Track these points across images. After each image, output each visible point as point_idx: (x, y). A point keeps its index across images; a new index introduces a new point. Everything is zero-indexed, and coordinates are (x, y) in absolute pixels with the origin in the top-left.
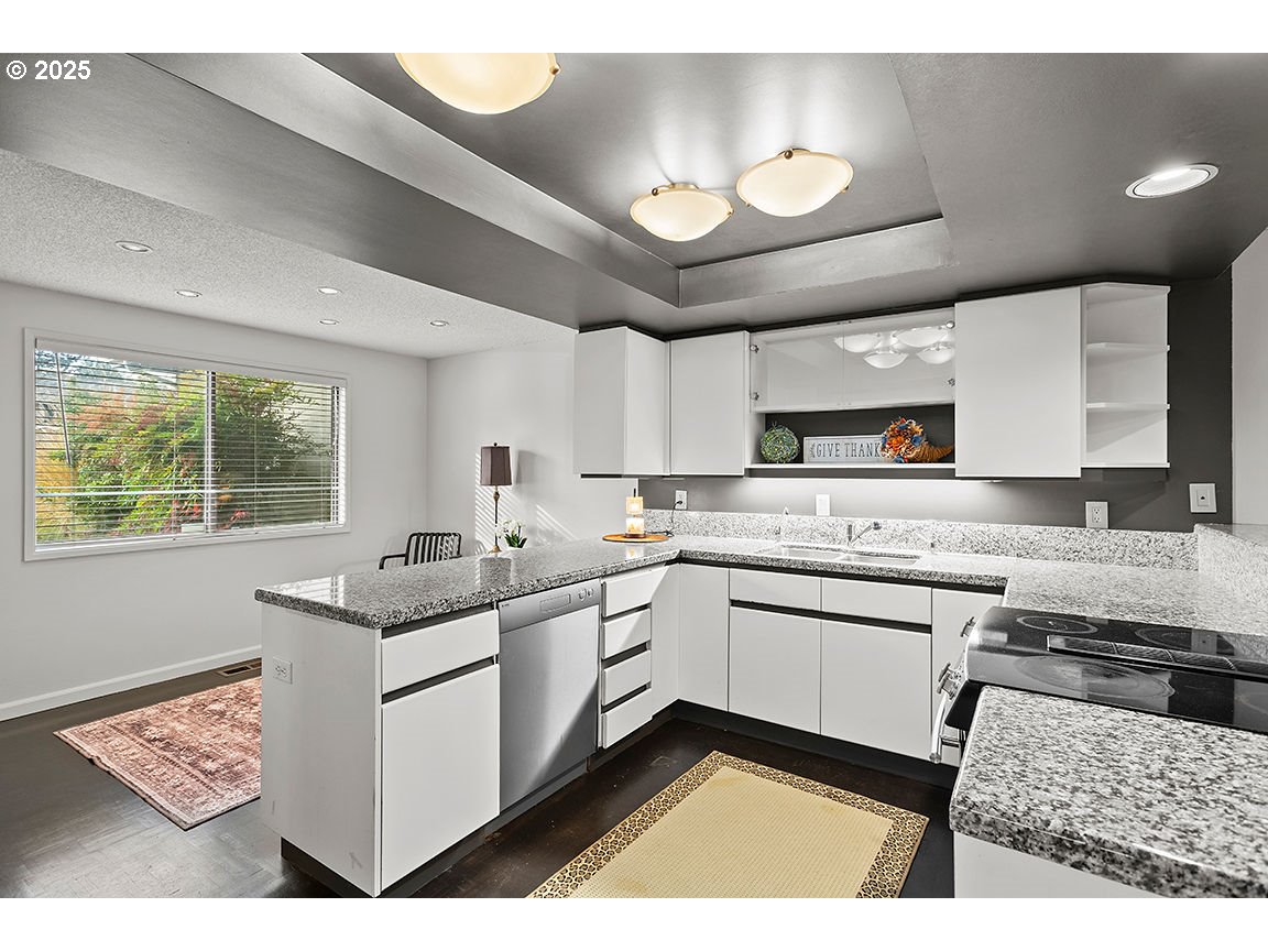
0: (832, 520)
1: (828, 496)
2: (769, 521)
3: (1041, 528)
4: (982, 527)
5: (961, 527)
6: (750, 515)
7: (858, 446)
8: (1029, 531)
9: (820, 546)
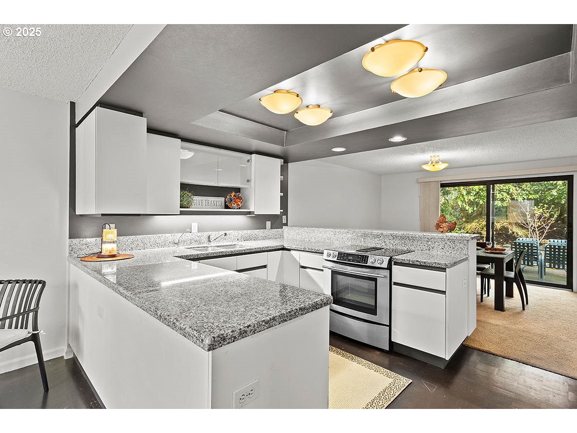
0: (199, 234)
1: (197, 224)
2: (171, 238)
3: (259, 230)
4: (246, 232)
5: (240, 232)
6: (160, 235)
7: (210, 201)
8: (256, 231)
9: (195, 246)
